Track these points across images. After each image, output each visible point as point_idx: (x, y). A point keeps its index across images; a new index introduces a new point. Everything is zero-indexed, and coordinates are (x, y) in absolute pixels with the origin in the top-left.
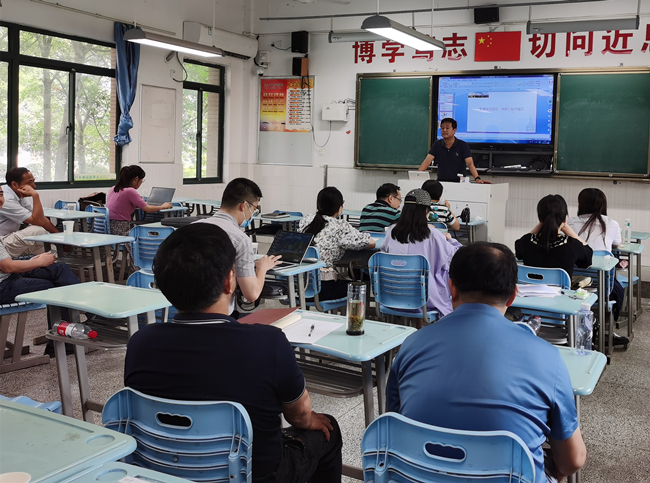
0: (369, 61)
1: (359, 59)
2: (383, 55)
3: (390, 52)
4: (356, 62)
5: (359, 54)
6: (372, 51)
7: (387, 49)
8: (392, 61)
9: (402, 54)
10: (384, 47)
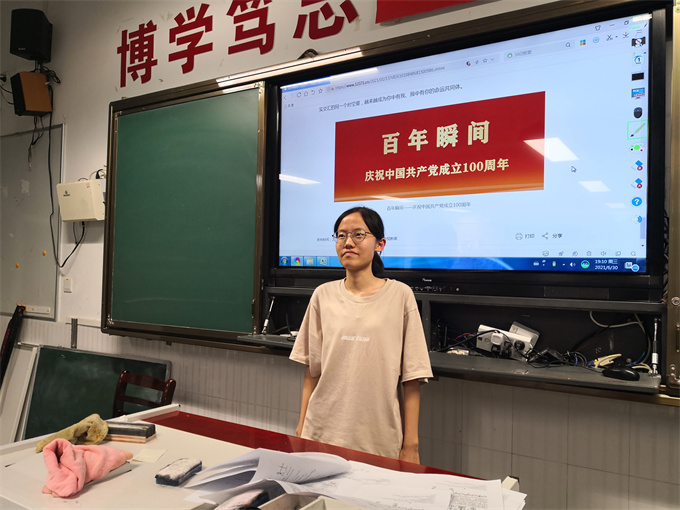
0: (146, 78)
1: (129, 76)
2: (173, 57)
3: (184, 47)
4: (123, 84)
5: (128, 65)
6: (150, 54)
7: (181, 41)
8: (187, 68)
9: (208, 47)
10: (172, 40)
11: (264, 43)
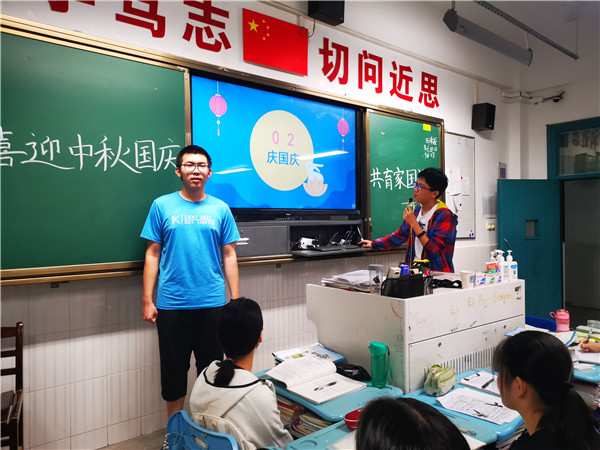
11: (156, 28)
